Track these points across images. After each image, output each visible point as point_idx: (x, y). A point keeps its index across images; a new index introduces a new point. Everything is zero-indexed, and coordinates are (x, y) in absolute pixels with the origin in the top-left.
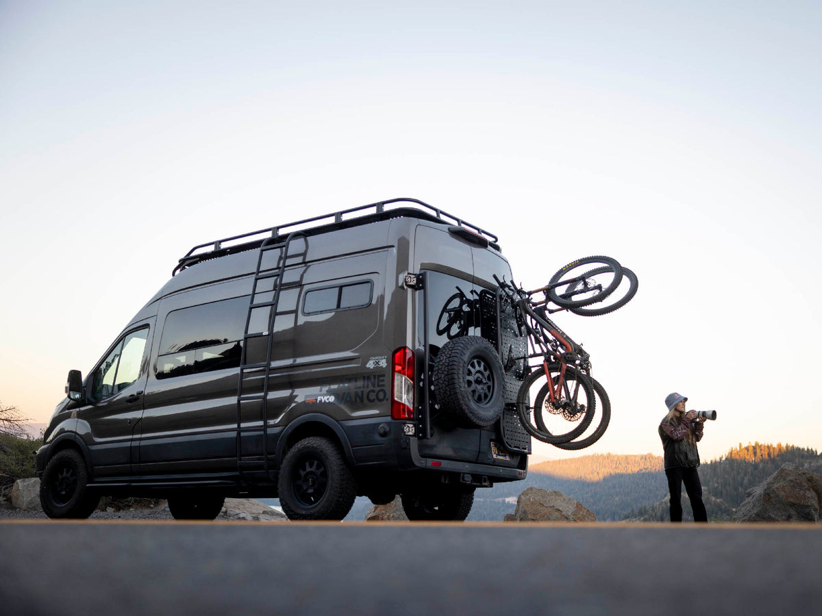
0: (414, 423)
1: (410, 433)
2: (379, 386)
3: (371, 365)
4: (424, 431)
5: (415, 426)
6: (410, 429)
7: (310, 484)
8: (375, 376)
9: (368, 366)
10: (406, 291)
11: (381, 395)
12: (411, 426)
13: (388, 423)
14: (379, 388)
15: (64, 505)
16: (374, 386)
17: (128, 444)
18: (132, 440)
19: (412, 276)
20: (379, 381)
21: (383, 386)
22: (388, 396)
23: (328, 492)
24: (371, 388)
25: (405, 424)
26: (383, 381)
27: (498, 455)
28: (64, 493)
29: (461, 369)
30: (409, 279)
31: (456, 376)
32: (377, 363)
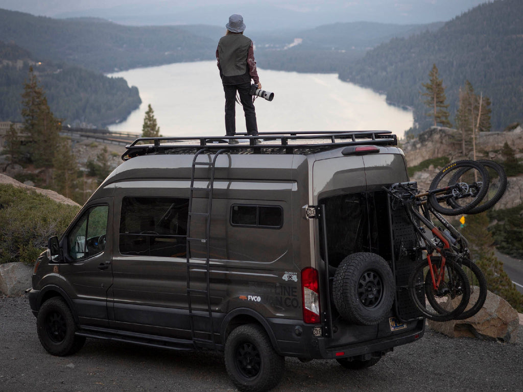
0: (321, 326)
1: (318, 335)
2: (293, 295)
3: (285, 277)
4: (329, 331)
5: (322, 328)
6: (317, 332)
7: (248, 362)
8: (289, 287)
9: (283, 278)
10: (308, 221)
11: (295, 303)
12: (318, 329)
13: (302, 326)
14: (293, 297)
15: (59, 343)
16: (289, 295)
17: (104, 303)
18: (107, 301)
19: (312, 209)
20: (293, 292)
21: (296, 296)
22: (300, 304)
23: (262, 372)
24: (287, 296)
25: (313, 327)
26: (295, 292)
27: (396, 326)
28: (57, 333)
29: (353, 288)
30: (310, 212)
31: (349, 295)
32: (290, 277)
